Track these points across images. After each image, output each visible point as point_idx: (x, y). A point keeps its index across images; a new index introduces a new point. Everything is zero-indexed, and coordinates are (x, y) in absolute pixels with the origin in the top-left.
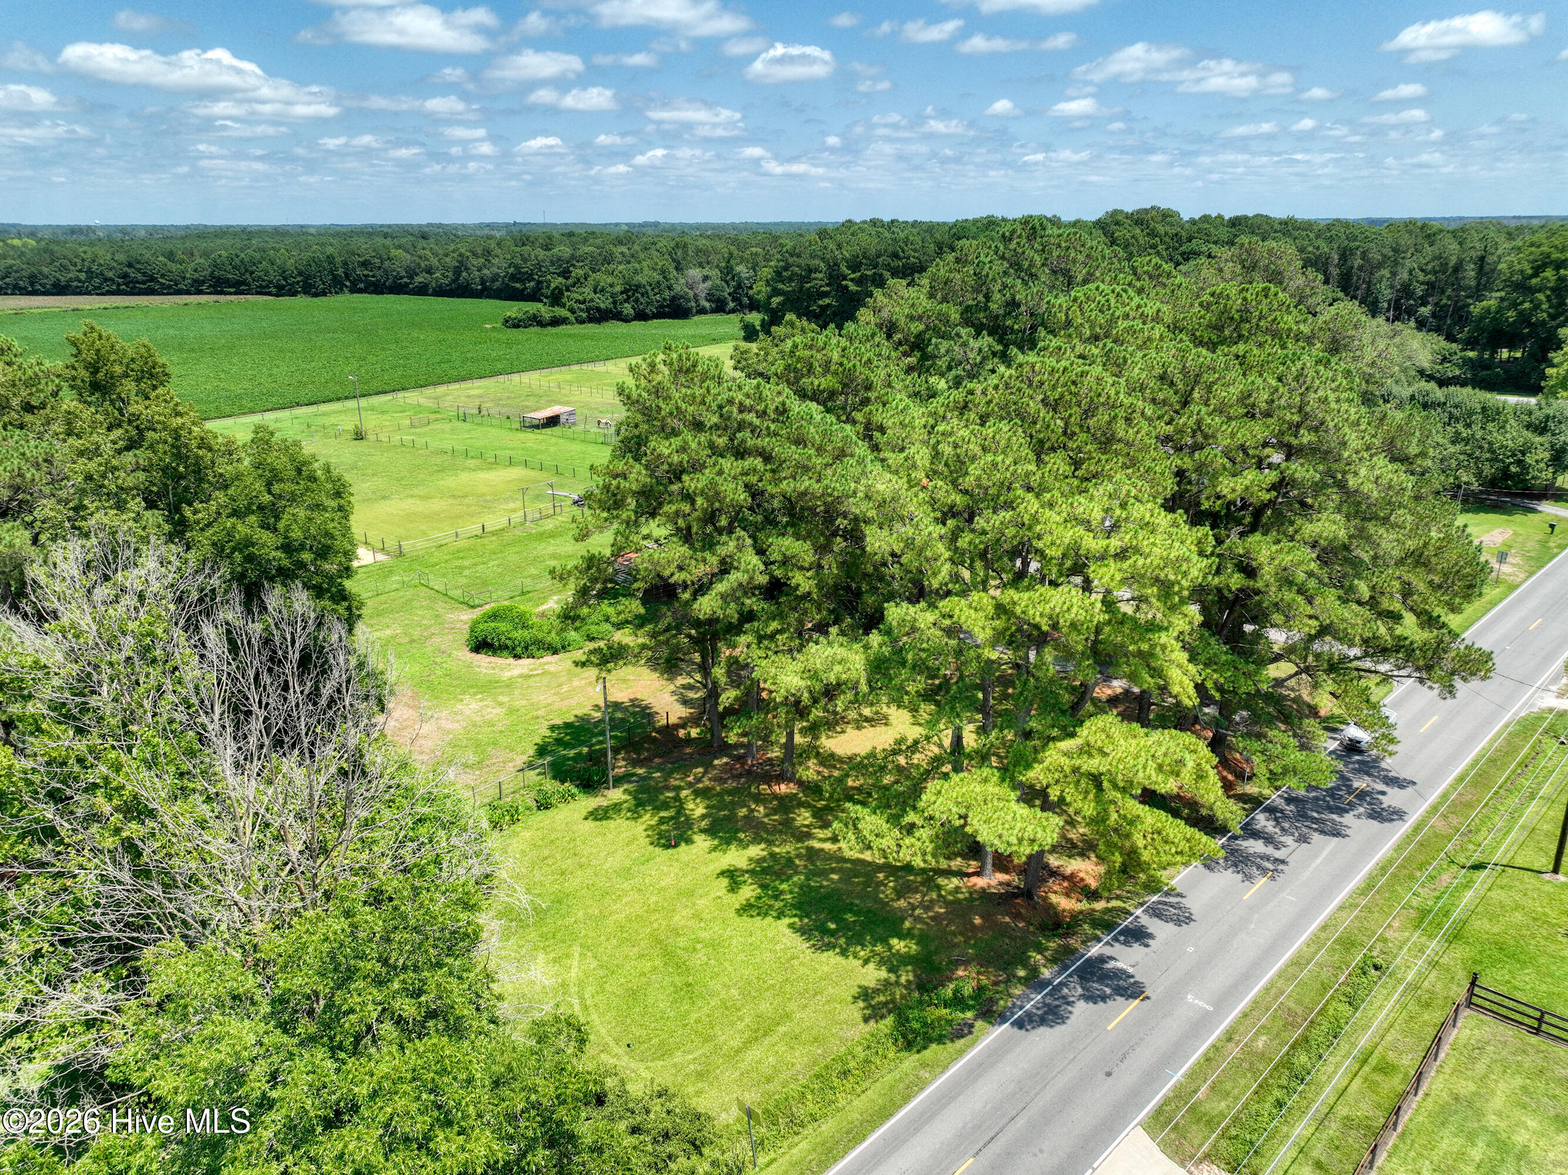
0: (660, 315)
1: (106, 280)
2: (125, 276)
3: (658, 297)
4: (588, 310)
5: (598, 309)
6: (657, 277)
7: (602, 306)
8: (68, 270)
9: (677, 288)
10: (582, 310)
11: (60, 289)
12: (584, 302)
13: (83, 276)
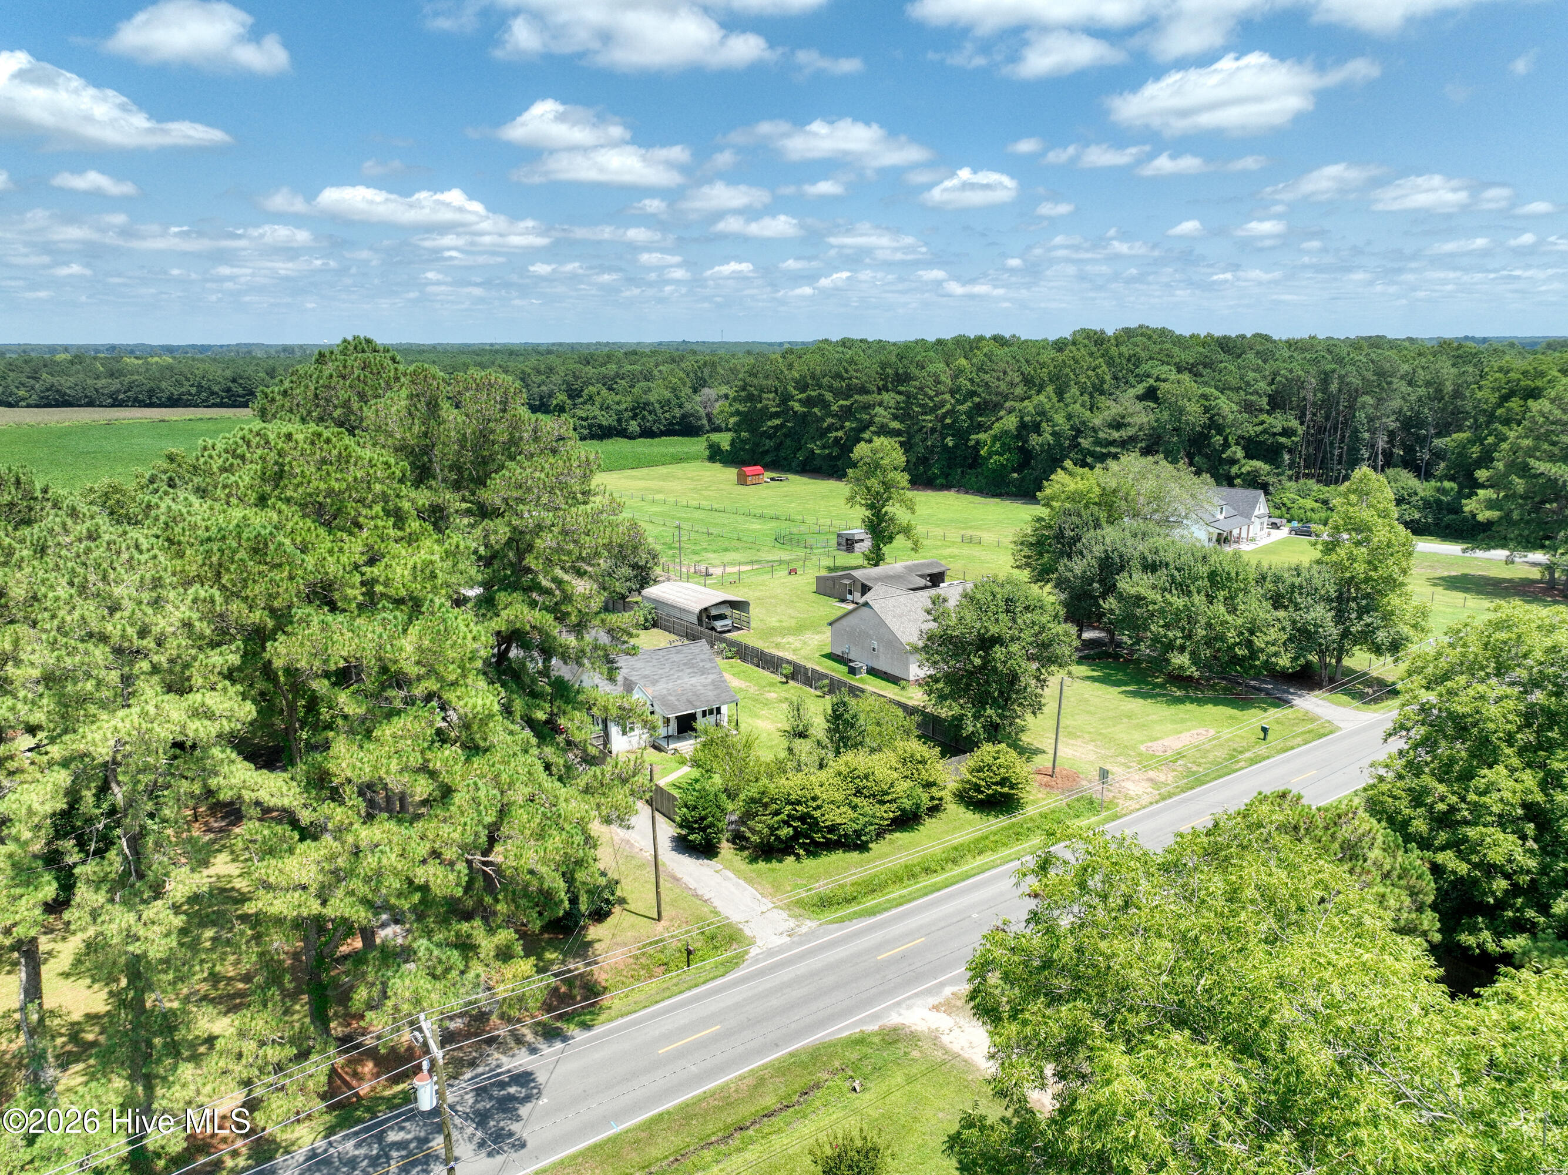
0: (669, 432)
1: (213, 393)
2: (228, 390)
3: (667, 415)
4: (590, 427)
5: (600, 426)
6: (668, 394)
7: (604, 423)
8: (182, 385)
9: (688, 406)
10: (583, 427)
11: (174, 402)
12: (586, 419)
13: (194, 390)
